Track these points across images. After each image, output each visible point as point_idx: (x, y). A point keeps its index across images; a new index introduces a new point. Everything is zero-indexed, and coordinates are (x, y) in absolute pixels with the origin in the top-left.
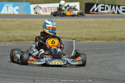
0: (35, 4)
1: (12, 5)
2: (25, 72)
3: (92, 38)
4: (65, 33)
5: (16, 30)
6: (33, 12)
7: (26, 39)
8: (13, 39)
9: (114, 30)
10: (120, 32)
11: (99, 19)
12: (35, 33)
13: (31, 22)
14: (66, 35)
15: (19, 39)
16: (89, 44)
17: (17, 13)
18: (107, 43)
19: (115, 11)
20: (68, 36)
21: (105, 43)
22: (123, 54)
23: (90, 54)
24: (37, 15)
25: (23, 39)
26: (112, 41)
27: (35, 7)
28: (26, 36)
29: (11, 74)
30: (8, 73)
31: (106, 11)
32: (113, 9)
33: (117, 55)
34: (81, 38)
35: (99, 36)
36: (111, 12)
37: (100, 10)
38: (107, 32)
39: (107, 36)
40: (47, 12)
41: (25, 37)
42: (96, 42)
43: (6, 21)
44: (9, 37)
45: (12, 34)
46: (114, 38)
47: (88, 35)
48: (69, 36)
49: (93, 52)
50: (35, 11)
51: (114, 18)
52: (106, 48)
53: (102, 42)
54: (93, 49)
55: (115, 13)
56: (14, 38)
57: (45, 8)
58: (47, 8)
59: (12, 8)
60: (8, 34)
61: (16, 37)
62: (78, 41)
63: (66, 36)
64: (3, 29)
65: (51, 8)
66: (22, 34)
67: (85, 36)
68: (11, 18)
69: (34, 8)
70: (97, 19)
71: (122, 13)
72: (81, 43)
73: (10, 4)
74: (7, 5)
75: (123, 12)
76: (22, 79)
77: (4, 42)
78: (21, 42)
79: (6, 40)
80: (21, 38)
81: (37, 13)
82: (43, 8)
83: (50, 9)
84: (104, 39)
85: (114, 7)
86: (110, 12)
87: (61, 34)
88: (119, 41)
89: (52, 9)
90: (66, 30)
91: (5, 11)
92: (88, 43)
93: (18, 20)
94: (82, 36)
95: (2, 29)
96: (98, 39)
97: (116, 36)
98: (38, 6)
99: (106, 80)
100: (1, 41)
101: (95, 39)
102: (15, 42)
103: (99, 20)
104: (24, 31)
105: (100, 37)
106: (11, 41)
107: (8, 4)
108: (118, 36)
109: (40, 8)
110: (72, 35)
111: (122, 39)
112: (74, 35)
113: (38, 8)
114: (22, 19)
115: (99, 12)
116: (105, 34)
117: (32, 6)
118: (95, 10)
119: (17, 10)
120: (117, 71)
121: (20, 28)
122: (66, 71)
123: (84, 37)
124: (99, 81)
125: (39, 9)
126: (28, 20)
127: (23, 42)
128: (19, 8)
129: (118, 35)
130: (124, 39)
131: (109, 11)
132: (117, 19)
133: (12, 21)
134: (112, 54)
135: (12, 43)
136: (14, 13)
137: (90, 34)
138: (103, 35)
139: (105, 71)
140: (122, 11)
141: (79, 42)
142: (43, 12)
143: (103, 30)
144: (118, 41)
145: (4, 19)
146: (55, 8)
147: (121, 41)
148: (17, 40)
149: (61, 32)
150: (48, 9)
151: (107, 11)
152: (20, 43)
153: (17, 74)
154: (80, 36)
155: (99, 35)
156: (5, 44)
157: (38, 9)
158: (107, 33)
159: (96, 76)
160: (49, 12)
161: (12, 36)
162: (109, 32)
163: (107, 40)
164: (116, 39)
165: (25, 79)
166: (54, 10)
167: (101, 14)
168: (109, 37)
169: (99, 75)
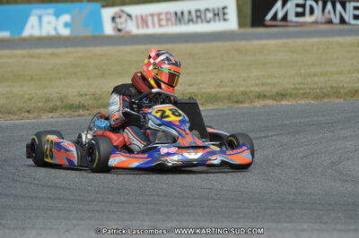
0: (113, 5)
1: (51, 11)
2: (98, 193)
3: (274, 93)
4: (200, 83)
5: (65, 78)
6: (109, 29)
7: (95, 102)
8: (58, 103)
9: (334, 69)
10: (349, 72)
14: (202, 88)
15: (76, 103)
16: (267, 109)
17: (65, 32)
18: (318, 105)
19: (332, 16)
20: (209, 91)
21: (309, 104)
23: (272, 136)
24: (122, 37)
25: (86, 104)
26: (331, 100)
27: (116, 13)
28: (94, 95)
29: (59, 199)
30: (50, 198)
31: (308, 18)
32: (326, 11)
33: (346, 137)
34: (244, 93)
35: (293, 87)
36: (323, 20)
37: (294, 14)
38: (315, 75)
39: (315, 86)
40: (147, 26)
41: (91, 99)
42: (286, 103)
43: (39, 57)
44: (48, 100)
45: (56, 91)
46: (335, 90)
47: (263, 85)
48: (212, 90)
49: (279, 132)
51: (333, 36)
52: (315, 119)
53: (303, 102)
54: (279, 122)
55: (334, 21)
56: (62, 102)
57: (142, 17)
58: (147, 16)
59: (52, 19)
60: (46, 91)
61: (66, 97)
62: (236, 102)
63: (204, 91)
64: (32, 78)
65: (159, 14)
66: (84, 90)
67: (257, 89)
68: (50, 47)
69: (113, 19)
70: (285, 41)
71: (353, 22)
72: (247, 107)
73: (45, 8)
74: (38, 12)
75: (356, 17)
76: (89, 211)
77: (35, 114)
78: (81, 112)
79: (41, 109)
80: (82, 100)
81: (119, 30)
82: (136, 16)
83: (156, 18)
84: (309, 93)
85: (329, 6)
86: (319, 21)
87: (191, 85)
88: (348, 98)
89: (163, 17)
90: (202, 72)
92: (264, 107)
93: (69, 53)
94: (248, 89)
95: (29, 78)
96: (291, 96)
97: (341, 85)
98: (123, 12)
100: (28, 112)
101: (283, 96)
102: (65, 113)
103: (290, 41)
104: (87, 82)
105: (296, 88)
106: (53, 110)
108: (345, 86)
109: (129, 16)
110: (218, 86)
111: (356, 91)
112: (226, 86)
114: (79, 49)
115: (292, 22)
116: (309, 80)
117: (107, 13)
118: (280, 15)
119: (66, 25)
120: (347, 181)
121: (75, 74)
122: (210, 186)
123: (252, 91)
124: (302, 209)
125: (126, 20)
126: (98, 50)
127: (87, 112)
128: (73, 19)
129: (347, 83)
131: (317, 19)
132: (340, 39)
133: (53, 54)
134: (332, 134)
135: (57, 114)
136: (58, 34)
137: (269, 81)
138: (304, 84)
139: (313, 181)
140: (352, 17)
141: (241, 106)
142: (138, 27)
143: (303, 71)
144: (345, 99)
145: (32, 51)
146: (169, 16)
147: (355, 98)
148: (71, 107)
149: (190, 80)
150: (150, 19)
151: (313, 19)
152: (79, 116)
153: (77, 200)
154: (242, 89)
155: (293, 84)
156: (37, 118)
157: (123, 20)
158: (316, 79)
159: (292, 197)
160: (154, 26)
161: (56, 95)
162: (321, 75)
163: (316, 98)
164: (339, 93)
165: (98, 211)
166: (167, 20)
167: (295, 26)
168: (321, 89)
169: (300, 194)
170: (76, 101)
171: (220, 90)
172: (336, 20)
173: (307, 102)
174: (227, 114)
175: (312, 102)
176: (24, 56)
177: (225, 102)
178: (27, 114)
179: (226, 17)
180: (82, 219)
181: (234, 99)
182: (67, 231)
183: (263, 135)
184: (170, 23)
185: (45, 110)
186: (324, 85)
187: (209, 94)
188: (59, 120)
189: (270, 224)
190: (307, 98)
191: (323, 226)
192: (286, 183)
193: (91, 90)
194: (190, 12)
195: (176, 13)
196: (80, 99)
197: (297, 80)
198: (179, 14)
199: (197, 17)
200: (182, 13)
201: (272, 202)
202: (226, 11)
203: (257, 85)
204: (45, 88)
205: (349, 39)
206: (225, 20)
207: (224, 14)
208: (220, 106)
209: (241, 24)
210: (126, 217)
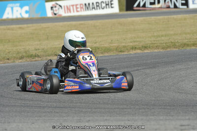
0: (52, 0)
1: (18, 5)
2: (48, 102)
3: (141, 46)
5: (27, 41)
6: (49, 14)
7: (44, 53)
8: (24, 54)
9: (172, 33)
10: (180, 34)
11: (148, 18)
12: (56, 43)
13: (49, 27)
14: (102, 44)
15: (34, 54)
16: (137, 55)
17: (26, 16)
18: (165, 52)
19: (170, 4)
20: (105, 46)
21: (160, 52)
22: (189, 66)
23: (140, 69)
24: (57, 18)
25: (39, 54)
26: (171, 49)
27: (53, 5)
28: (43, 49)
29: (27, 106)
30: (22, 106)
31: (157, 6)
32: (167, 1)
33: (181, 69)
34: (124, 47)
36: (165, 6)
37: (149, 3)
38: (162, 36)
39: (163, 42)
40: (70, 12)
41: (42, 51)
42: (148, 51)
43: (12, 29)
44: (18, 53)
45: (23, 47)
46: (173, 44)
47: (135, 42)
48: (107, 45)
49: (145, 67)
50: (52, 11)
51: (171, 15)
52: (163, 60)
53: (156, 51)
54: (144, 62)
55: (171, 7)
56: (26, 53)
57: (67, 7)
58: (70, 6)
59: (19, 9)
61: (28, 51)
62: (120, 52)
63: (103, 46)
64: (9, 41)
65: (76, 5)
66: (38, 47)
67: (131, 44)
68: (18, 24)
69: (52, 8)
70: (145, 18)
71: (181, 7)
72: (126, 54)
73: (15, 3)
74: (11, 5)
75: (183, 4)
76: (44, 112)
77: (12, 60)
78: (37, 59)
79: (15, 57)
80: (37, 52)
81: (55, 14)
82: (64, 7)
83: (75, 7)
84: (159, 46)
86: (163, 7)
87: (96, 43)
88: (180, 48)
89: (78, 6)
90: (101, 36)
91: (8, 14)
92: (135, 54)
94: (127, 45)
96: (150, 48)
97: (176, 41)
98: (57, 4)
99: (168, 107)
100: (8, 59)
101: (146, 48)
102: (28, 60)
104: (39, 43)
105: (152, 44)
106: (22, 58)
107: (12, 3)
108: (179, 41)
109: (60, 6)
110: (111, 43)
111: (185, 44)
112: (115, 43)
113: (58, 6)
114: (34, 25)
115: (148, 7)
116: (159, 39)
117: (49, 5)
118: (142, 4)
119: (26, 12)
120: (183, 93)
121: (33, 38)
122: (108, 97)
123: (128, 46)
124: (159, 109)
125: (59, 9)
126: (44, 25)
127: (40, 59)
128: (30, 9)
130: (188, 45)
131: (161, 6)
132: (175, 16)
133: (20, 28)
134: (173, 68)
135: (24, 60)
136: (22, 17)
137: (138, 40)
138: (157, 41)
140: (180, 4)
141: (123, 53)
142: (65, 12)
143: (155, 34)
145: (8, 26)
146: (82, 6)
147: (184, 48)
148: (31, 56)
149: (95, 40)
150: (71, 8)
151: (159, 6)
152: (35, 61)
154: (123, 44)
155: (151, 41)
156: (13, 62)
157: (57, 8)
158: (163, 38)
159: (153, 102)
160: (74, 11)
161: (23, 50)
162: (165, 36)
163: (163, 48)
164: (176, 45)
165: (48, 112)
166: (81, 8)
167: (150, 10)
168: (166, 43)
169: (158, 100)
170: (34, 53)
171: (112, 45)
172: (172, 6)
173: (159, 51)
174: (116, 58)
175: (161, 50)
176: (4, 29)
177: (115, 52)
178: (7, 61)
179: (113, 6)
180: (40, 117)
181: (119, 50)
182: (33, 123)
183: (136, 69)
184: (82, 10)
185: (17, 58)
186: (167, 41)
187: (106, 47)
188: (25, 63)
189: (143, 117)
190: (158, 48)
191: (171, 118)
192: (150, 95)
193: (41, 47)
194: (93, 4)
195: (85, 4)
196: (36, 52)
197: (153, 39)
198: (87, 4)
199: (97, 6)
200: (89, 4)
201: (143, 105)
202: (112, 2)
203: (131, 42)
204: (17, 46)
205: (180, 16)
206: (112, 7)
207: (111, 4)
208: (111, 54)
209: (120, 10)
210: (64, 115)
